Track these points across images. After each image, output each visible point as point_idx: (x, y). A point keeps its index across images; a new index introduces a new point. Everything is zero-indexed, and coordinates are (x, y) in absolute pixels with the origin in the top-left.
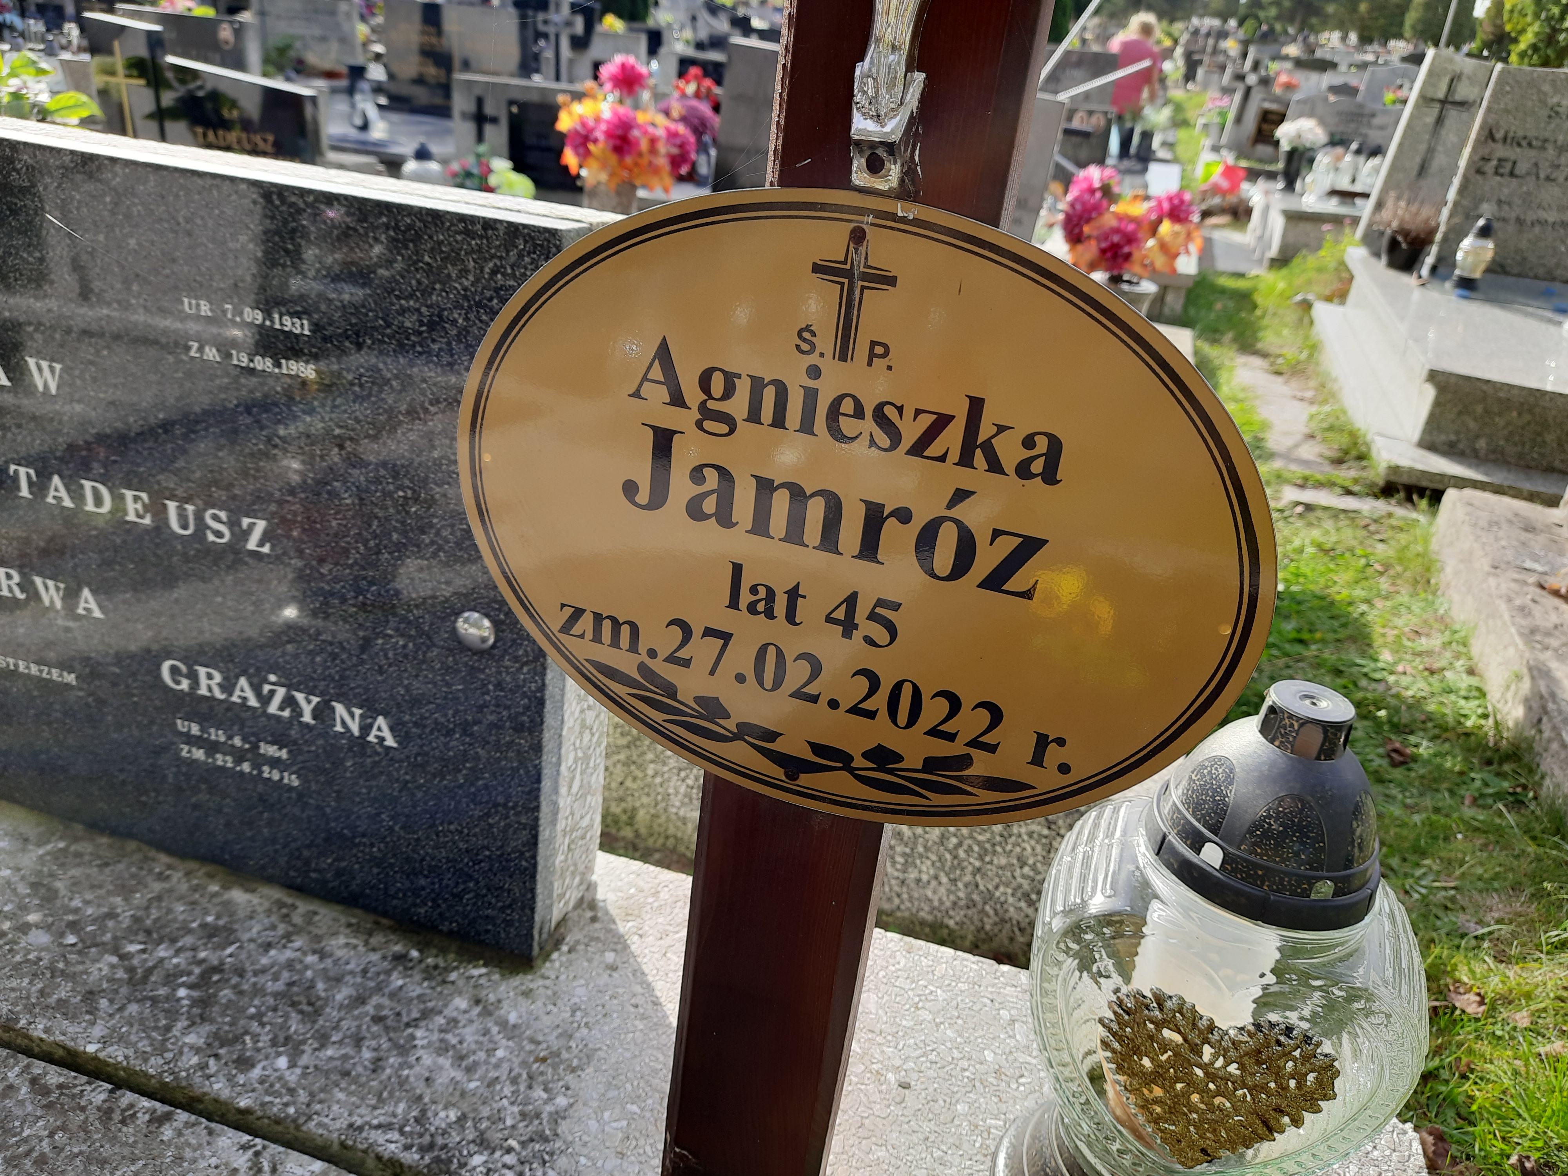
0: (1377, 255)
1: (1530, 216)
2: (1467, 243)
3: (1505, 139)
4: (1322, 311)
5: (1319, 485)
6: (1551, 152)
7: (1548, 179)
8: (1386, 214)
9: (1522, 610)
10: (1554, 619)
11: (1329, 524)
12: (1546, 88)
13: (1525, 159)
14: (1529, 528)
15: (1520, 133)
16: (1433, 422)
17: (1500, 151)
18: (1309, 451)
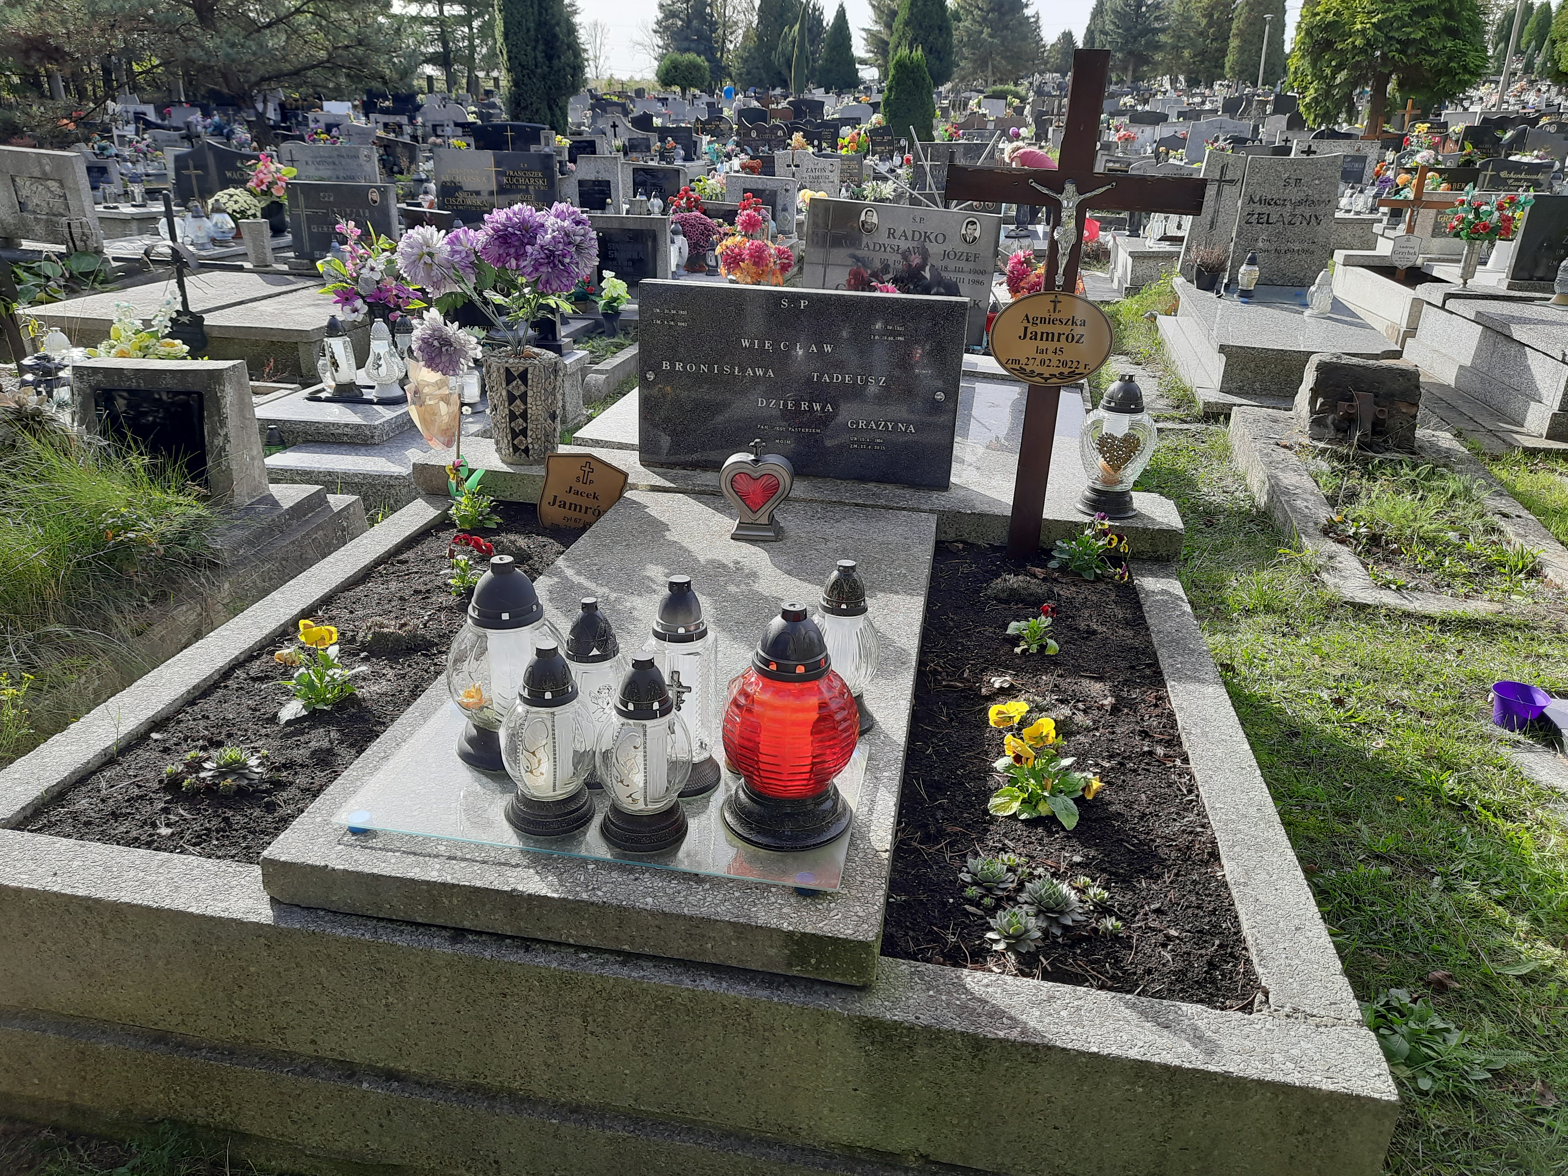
0: (1191, 281)
1: (1284, 247)
2: (1243, 268)
3: (1260, 200)
4: (1163, 321)
5: (1167, 419)
6: (1289, 207)
7: (1290, 223)
8: (1193, 255)
9: (1267, 455)
10: (1282, 456)
11: (1172, 437)
12: (1279, 168)
13: (1274, 213)
14: (1275, 421)
15: (1269, 197)
16: (1227, 377)
17: (1259, 208)
18: (1161, 403)
